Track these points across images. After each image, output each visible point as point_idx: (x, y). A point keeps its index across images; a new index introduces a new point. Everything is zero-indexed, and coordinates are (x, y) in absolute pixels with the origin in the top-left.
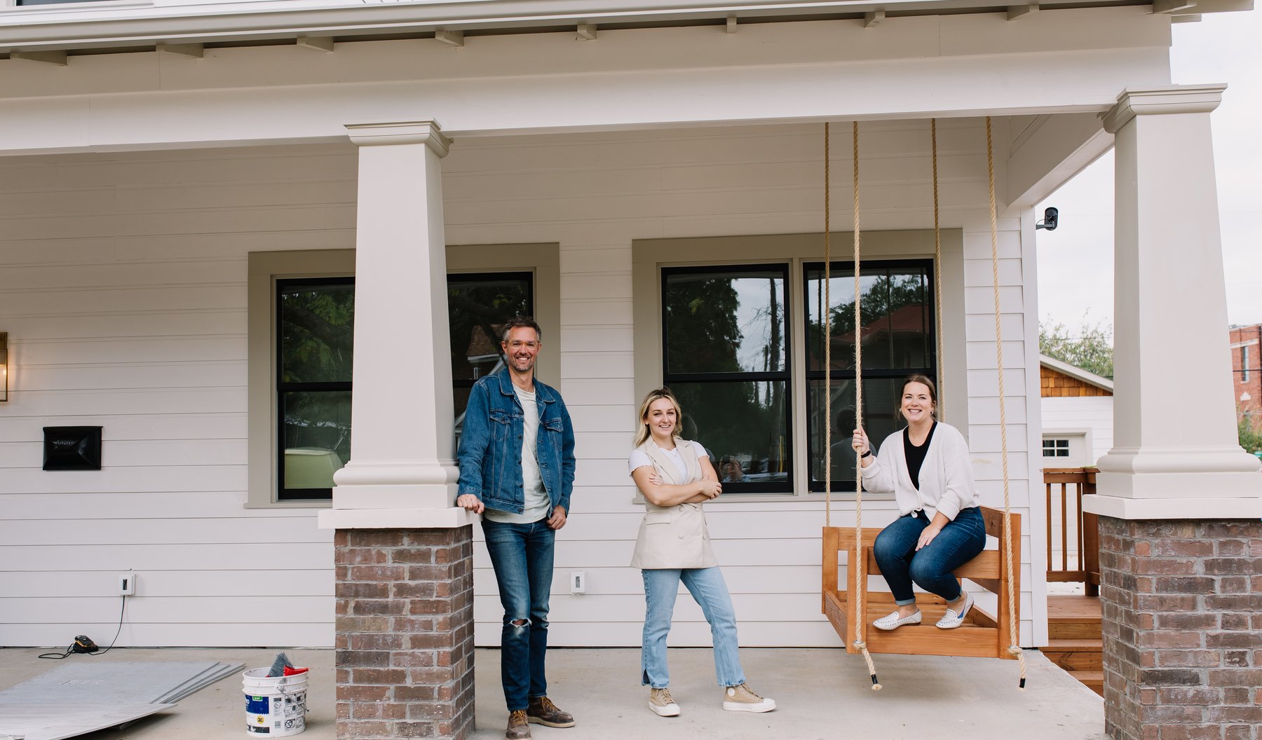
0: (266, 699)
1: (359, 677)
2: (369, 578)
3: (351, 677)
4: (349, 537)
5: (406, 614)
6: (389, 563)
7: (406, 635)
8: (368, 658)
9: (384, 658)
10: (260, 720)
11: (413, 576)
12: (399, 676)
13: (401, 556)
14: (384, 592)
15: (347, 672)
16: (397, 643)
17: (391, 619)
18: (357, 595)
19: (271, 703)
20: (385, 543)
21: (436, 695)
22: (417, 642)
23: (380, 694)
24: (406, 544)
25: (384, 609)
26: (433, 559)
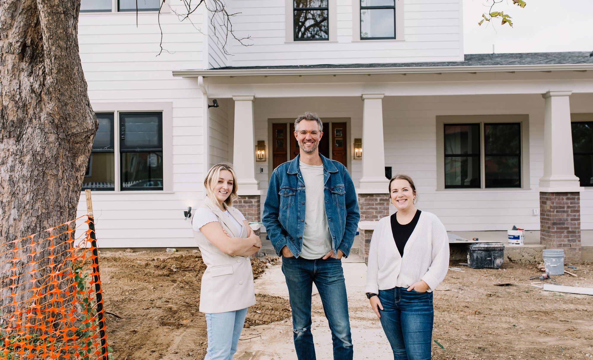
0: (519, 236)
1: (557, 228)
2: (560, 204)
3: (555, 228)
4: (554, 194)
5: (569, 213)
6: (565, 201)
7: (569, 218)
8: (560, 224)
9: (564, 224)
10: (517, 241)
11: (571, 203)
12: (568, 228)
13: (568, 199)
14: (564, 208)
15: (554, 227)
16: (567, 220)
17: (565, 214)
18: (557, 208)
19: (520, 237)
20: (564, 195)
21: (577, 232)
22: (572, 220)
23: (563, 232)
24: (569, 196)
25: (564, 212)
26: (576, 199)
